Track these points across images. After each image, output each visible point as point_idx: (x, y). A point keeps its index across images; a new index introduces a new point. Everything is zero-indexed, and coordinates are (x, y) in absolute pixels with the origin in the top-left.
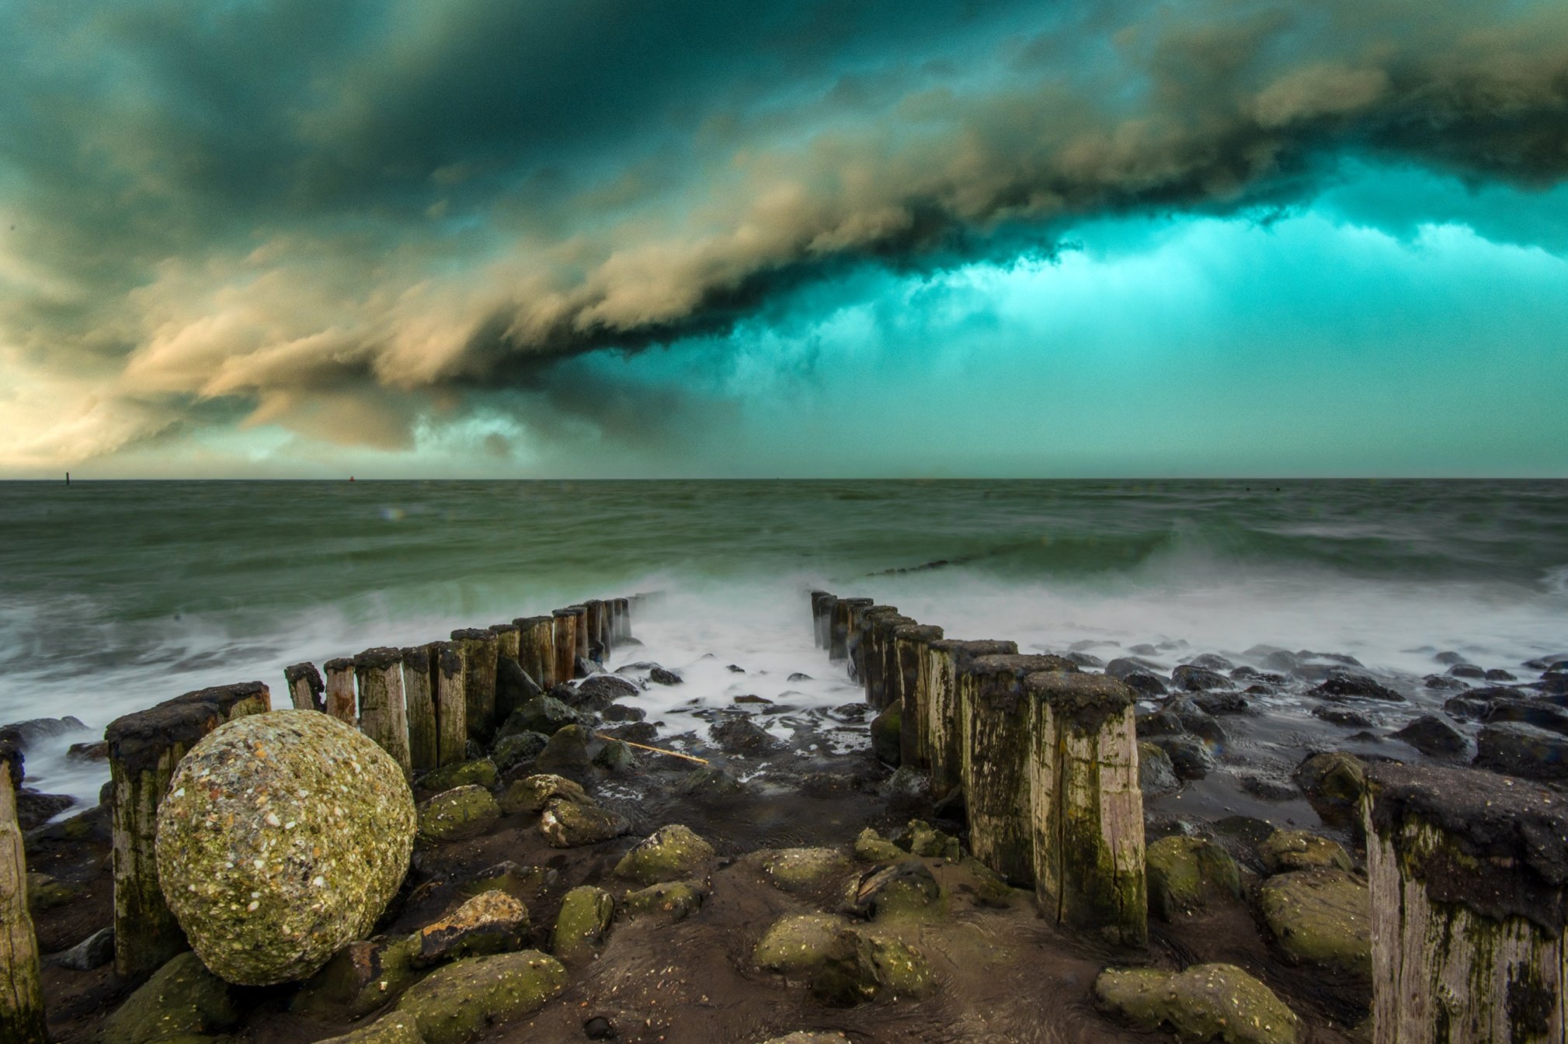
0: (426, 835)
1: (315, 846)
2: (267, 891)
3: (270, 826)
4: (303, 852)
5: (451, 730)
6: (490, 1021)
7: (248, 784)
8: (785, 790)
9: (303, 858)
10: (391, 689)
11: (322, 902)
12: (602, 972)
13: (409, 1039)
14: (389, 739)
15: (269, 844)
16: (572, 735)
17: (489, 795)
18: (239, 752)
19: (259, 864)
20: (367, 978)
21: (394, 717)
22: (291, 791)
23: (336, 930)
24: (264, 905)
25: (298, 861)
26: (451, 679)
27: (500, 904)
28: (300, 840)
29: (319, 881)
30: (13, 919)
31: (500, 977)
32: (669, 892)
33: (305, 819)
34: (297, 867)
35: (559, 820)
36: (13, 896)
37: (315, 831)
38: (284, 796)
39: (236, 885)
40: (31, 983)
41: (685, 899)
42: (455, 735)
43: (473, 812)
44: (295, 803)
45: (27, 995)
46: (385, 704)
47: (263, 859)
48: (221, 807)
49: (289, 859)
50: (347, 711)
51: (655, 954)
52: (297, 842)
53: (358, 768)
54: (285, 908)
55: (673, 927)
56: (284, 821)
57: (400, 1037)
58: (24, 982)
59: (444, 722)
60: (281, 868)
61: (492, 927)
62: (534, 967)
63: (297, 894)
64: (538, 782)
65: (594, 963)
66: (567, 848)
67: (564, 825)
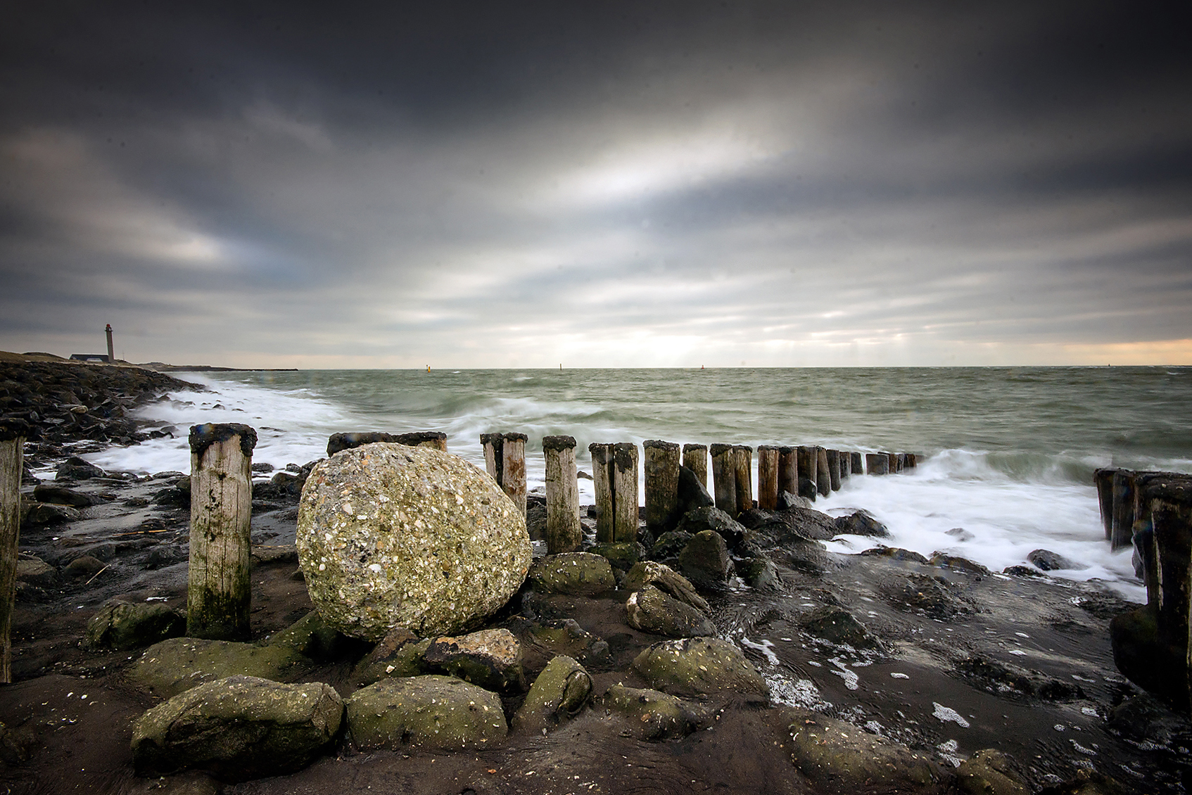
0: (544, 581)
1: (379, 540)
2: (331, 559)
3: (344, 512)
4: (365, 540)
5: (623, 515)
6: (406, 737)
7: (342, 479)
8: (935, 664)
9: (365, 544)
10: (564, 467)
11: (372, 584)
12: (538, 750)
13: (301, 710)
14: (562, 506)
15: (339, 525)
16: (707, 539)
17: (609, 567)
18: (355, 459)
19: (329, 537)
20: (382, 657)
21: (567, 491)
22: (373, 494)
23: (389, 612)
24: (328, 570)
25: (359, 546)
26: (623, 473)
27: (502, 643)
28: (366, 531)
29: (376, 568)
30: (229, 534)
31: (434, 701)
32: (653, 702)
33: (377, 517)
34: (358, 549)
35: (639, 602)
36: (231, 520)
37: (384, 529)
38: (365, 495)
39: (313, 547)
40: (234, 579)
41: (665, 718)
42: (626, 520)
43: (589, 576)
44: (373, 503)
45: (230, 586)
46: (559, 478)
47: (333, 534)
48: (321, 490)
49: (352, 541)
50: (517, 473)
51: (596, 760)
52: (363, 531)
53: (460, 500)
54: (342, 577)
55: (639, 742)
56: (357, 512)
57: (297, 704)
58: (230, 577)
59: (618, 508)
60: (344, 545)
61: (487, 660)
62: (471, 708)
63: (353, 570)
64: (647, 567)
65: (539, 737)
66: (639, 630)
67: (641, 608)
